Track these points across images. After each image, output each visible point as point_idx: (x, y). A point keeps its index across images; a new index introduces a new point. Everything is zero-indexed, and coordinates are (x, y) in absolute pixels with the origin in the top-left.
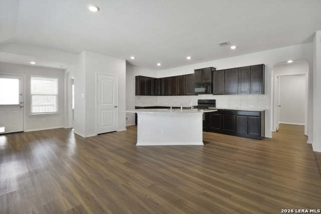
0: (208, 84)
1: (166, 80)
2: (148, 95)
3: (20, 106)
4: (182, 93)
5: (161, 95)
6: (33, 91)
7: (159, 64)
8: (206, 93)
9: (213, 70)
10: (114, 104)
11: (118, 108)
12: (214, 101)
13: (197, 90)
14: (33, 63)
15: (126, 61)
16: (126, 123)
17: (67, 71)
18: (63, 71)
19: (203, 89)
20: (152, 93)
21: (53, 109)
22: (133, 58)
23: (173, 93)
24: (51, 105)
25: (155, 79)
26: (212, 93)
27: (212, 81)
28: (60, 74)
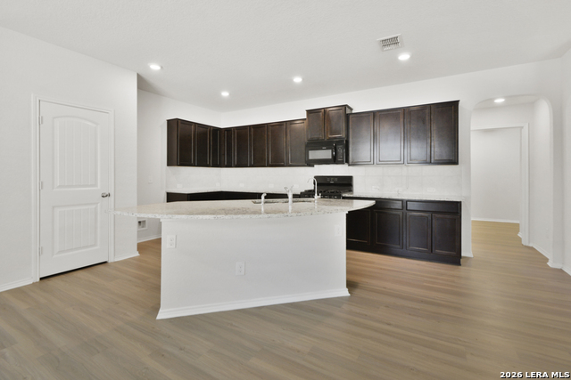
0: (340, 141)
1: (242, 131)
2: (200, 165)
4: (277, 162)
5: (229, 166)
7: (225, 94)
8: (334, 161)
9: (348, 111)
10: (100, 189)
11: (112, 198)
12: (350, 178)
13: (314, 155)
15: (138, 75)
16: (139, 236)
19: (326, 154)
20: (209, 160)
22: (155, 67)
23: (259, 162)
25: (216, 130)
26: (347, 161)
27: (348, 136)
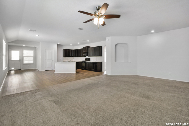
3: (20, 61)
6: (24, 55)
7: (71, 45)
9: (88, 47)
10: (52, 60)
12: (90, 59)
14: (24, 46)
15: (57, 44)
17: (37, 48)
18: (36, 47)
21: (32, 62)
22: (59, 43)
24: (31, 61)
26: (88, 56)
27: (88, 51)
28: (34, 49)
